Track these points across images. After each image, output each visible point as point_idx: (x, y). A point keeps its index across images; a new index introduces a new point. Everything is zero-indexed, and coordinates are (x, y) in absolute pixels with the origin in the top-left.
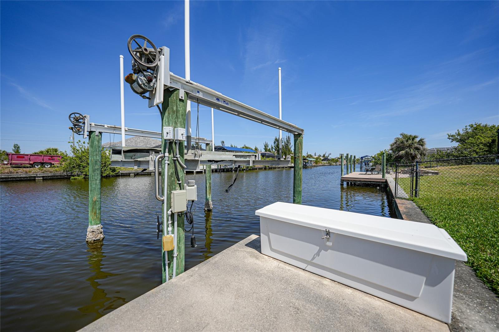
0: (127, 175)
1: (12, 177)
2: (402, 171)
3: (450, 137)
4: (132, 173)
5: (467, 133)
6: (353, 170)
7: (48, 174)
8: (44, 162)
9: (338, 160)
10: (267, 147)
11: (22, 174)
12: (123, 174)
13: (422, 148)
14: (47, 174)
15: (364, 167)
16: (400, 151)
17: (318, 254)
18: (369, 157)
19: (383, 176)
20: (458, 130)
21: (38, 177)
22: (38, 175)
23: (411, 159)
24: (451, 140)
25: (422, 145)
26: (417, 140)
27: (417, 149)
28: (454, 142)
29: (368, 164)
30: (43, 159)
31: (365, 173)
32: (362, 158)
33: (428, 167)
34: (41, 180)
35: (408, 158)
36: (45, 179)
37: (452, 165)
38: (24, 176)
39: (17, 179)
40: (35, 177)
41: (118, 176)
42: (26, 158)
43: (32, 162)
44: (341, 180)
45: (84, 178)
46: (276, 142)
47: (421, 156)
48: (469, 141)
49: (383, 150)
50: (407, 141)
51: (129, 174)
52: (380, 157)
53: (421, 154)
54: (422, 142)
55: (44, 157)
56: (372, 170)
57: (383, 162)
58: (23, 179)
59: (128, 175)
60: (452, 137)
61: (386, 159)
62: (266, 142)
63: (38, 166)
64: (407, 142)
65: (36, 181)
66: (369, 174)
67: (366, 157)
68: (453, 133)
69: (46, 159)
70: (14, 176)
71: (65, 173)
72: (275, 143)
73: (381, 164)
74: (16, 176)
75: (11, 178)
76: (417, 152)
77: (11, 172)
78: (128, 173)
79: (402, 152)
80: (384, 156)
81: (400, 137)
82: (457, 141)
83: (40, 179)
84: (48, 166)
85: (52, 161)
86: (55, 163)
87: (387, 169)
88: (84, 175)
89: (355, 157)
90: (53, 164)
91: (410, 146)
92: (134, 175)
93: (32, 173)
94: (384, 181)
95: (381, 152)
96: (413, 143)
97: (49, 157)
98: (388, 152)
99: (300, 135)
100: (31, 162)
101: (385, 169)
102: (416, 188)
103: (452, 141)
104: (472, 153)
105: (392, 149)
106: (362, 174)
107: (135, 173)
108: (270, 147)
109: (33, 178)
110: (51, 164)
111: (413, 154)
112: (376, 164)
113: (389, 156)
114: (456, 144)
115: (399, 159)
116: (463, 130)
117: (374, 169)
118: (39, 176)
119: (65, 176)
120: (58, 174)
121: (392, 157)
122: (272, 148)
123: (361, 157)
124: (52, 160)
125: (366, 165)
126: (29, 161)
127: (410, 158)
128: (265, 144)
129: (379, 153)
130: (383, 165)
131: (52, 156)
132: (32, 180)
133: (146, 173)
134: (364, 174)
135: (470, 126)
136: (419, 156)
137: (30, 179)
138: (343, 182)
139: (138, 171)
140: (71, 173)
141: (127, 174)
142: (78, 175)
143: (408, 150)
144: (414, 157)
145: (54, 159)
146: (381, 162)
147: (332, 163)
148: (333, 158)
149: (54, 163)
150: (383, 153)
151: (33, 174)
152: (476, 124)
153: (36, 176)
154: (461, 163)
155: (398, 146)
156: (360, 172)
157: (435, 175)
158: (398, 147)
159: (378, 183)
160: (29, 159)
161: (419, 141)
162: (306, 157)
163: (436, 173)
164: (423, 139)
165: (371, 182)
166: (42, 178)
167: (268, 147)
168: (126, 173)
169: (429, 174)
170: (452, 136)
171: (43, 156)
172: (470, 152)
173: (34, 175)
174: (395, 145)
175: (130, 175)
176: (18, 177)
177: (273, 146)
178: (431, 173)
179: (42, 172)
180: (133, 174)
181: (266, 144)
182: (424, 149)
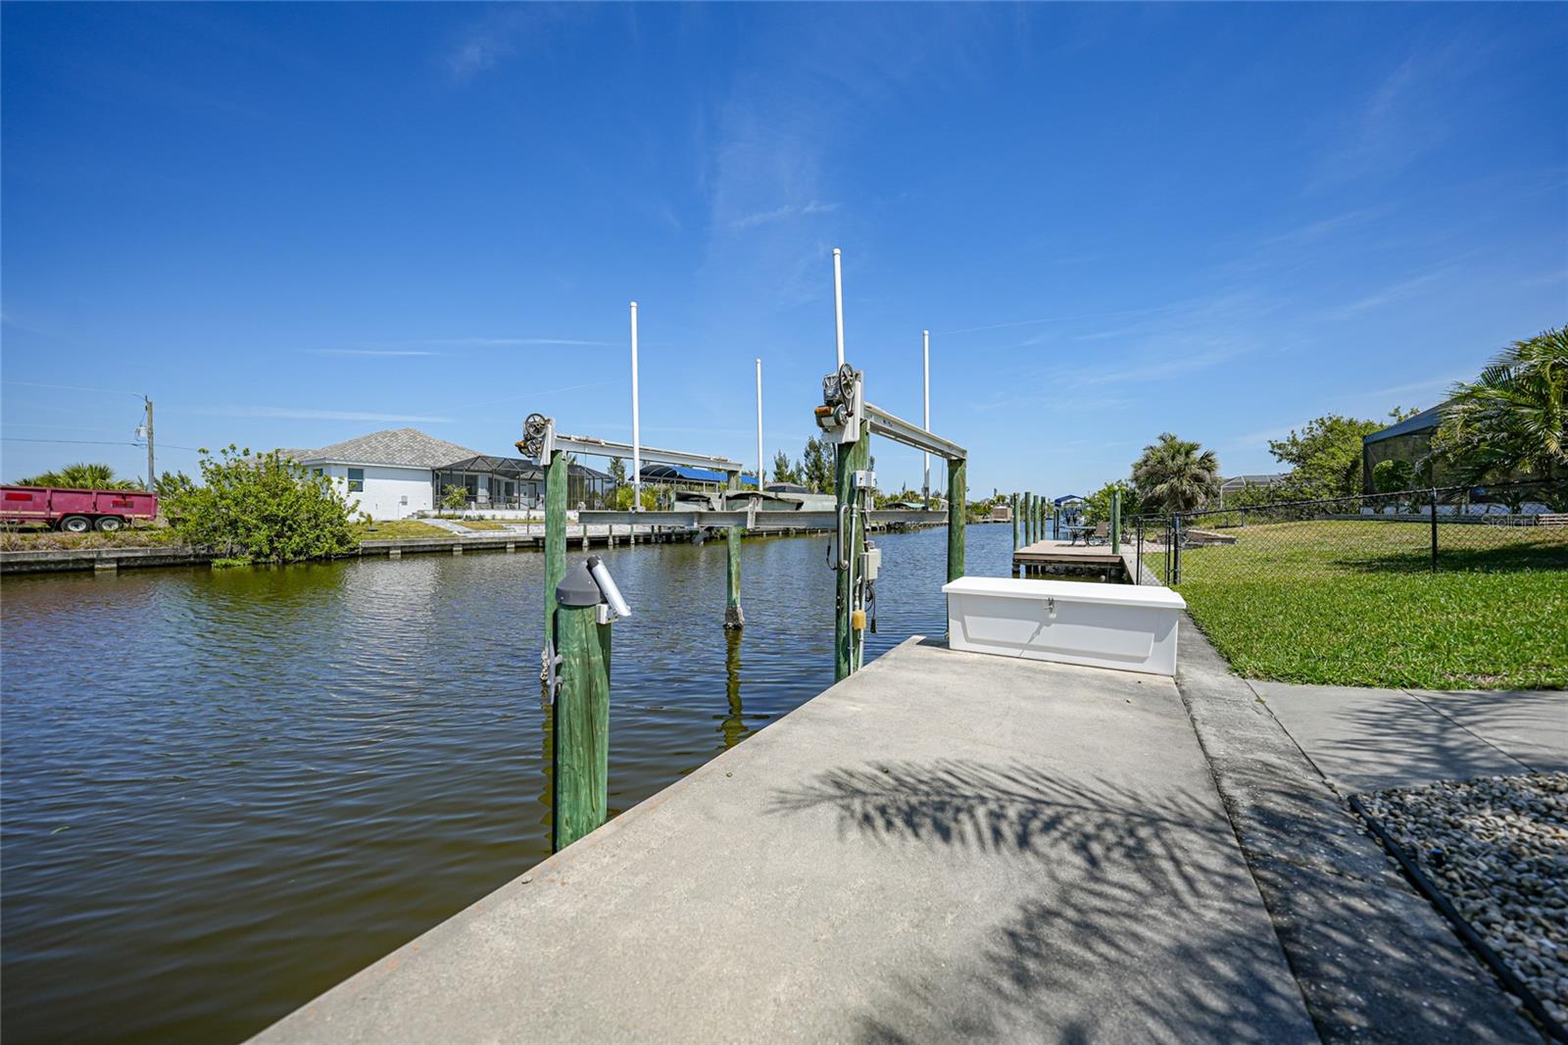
0: (378, 554)
1: (19, 560)
2: (1158, 536)
3: (1276, 450)
4: (396, 548)
5: (1314, 439)
6: (1039, 534)
7: (136, 551)
8: (99, 512)
9: (989, 508)
10: (784, 468)
11: (50, 550)
12: (366, 552)
13: (1208, 476)
14: (132, 551)
15: (1067, 529)
16: (1155, 485)
17: (1038, 632)
18: (1078, 500)
19: (1114, 551)
20: (1293, 432)
21: (103, 560)
22: (104, 556)
23: (1183, 507)
24: (1277, 457)
25: (1209, 470)
26: (1197, 455)
27: (1198, 479)
28: (1285, 462)
29: (1075, 520)
30: (95, 504)
31: (1071, 542)
32: (1058, 502)
33: (1222, 527)
34: (111, 569)
35: (1176, 503)
36: (125, 567)
37: (1278, 522)
38: (59, 557)
39: (33, 568)
40: (93, 560)
41: (353, 557)
42: (38, 500)
43: (58, 514)
44: (1014, 560)
45: (254, 563)
46: (813, 454)
47: (1207, 498)
48: (1315, 461)
49: (1112, 480)
50: (1173, 458)
51: (385, 551)
52: (1107, 500)
53: (1206, 494)
54: (1210, 461)
55: (99, 496)
56: (1088, 534)
57: (1114, 514)
58: (53, 566)
59: (384, 554)
60: (1280, 449)
61: (1121, 505)
62: (780, 454)
63: (77, 526)
64: (1173, 460)
65: (96, 573)
66: (1080, 546)
67: (1069, 501)
68: (1282, 437)
69: (105, 504)
70: (26, 559)
71: (189, 550)
72: (807, 455)
73: (1108, 520)
74: (32, 559)
75: (17, 563)
76: (1196, 488)
77: (14, 546)
78: (383, 548)
79: (1162, 488)
80: (1115, 500)
81: (1159, 444)
82: (1292, 461)
83: (108, 566)
84: (110, 526)
85: (124, 509)
86: (136, 516)
87: (1123, 532)
88: (251, 554)
89: (1043, 500)
90: (130, 520)
91: (1179, 473)
92: (402, 553)
93: (82, 549)
94: (1117, 560)
95: (1109, 488)
96: (1186, 464)
97: (114, 498)
98: (1127, 485)
99: (961, 461)
100: (55, 514)
101: (1118, 530)
102: (1175, 567)
103: (1280, 460)
104: (1320, 492)
105: (1136, 479)
106: (1063, 546)
107: (404, 547)
108: (792, 468)
109: (86, 565)
110: (122, 519)
111: (1188, 492)
112: (1095, 518)
113: (1130, 498)
114: (1288, 468)
115: (1152, 506)
116: (1303, 430)
117: (1093, 531)
118: (106, 559)
119: (190, 556)
120: (167, 550)
121: (1137, 499)
122: (800, 470)
123: (1056, 501)
124: (125, 505)
125: (1068, 521)
126: (48, 509)
127: (1181, 503)
128: (778, 457)
129: (1104, 490)
130: (1114, 522)
131: (127, 495)
132: (82, 569)
133: (438, 548)
134: (1069, 546)
135: (1317, 421)
136: (1201, 499)
137: (75, 567)
138: (1019, 566)
139: (414, 541)
140: (208, 547)
141: (380, 551)
142: (232, 555)
143: (1174, 481)
144: (1190, 502)
145: (132, 502)
146: (1109, 514)
147: (975, 517)
148: (976, 501)
149: (131, 516)
150: (1115, 493)
151: (89, 553)
152: (1330, 418)
153: (95, 556)
154: (1297, 517)
155: (1152, 471)
156: (1054, 539)
157: (1226, 546)
158: (1152, 474)
159: (1103, 567)
160: (47, 504)
161: (1202, 458)
162: (900, 497)
163: (1231, 539)
164: (1212, 454)
165: (1085, 563)
166: (115, 565)
167: (787, 467)
168: (377, 548)
169: (1216, 544)
170: (1280, 447)
171: (94, 494)
172: (1318, 488)
173: (91, 556)
174: (1144, 468)
175: (388, 554)
176: (39, 563)
177: (803, 464)
178: (1218, 539)
179: (115, 546)
180: (399, 551)
181: (781, 459)
182: (1214, 481)
